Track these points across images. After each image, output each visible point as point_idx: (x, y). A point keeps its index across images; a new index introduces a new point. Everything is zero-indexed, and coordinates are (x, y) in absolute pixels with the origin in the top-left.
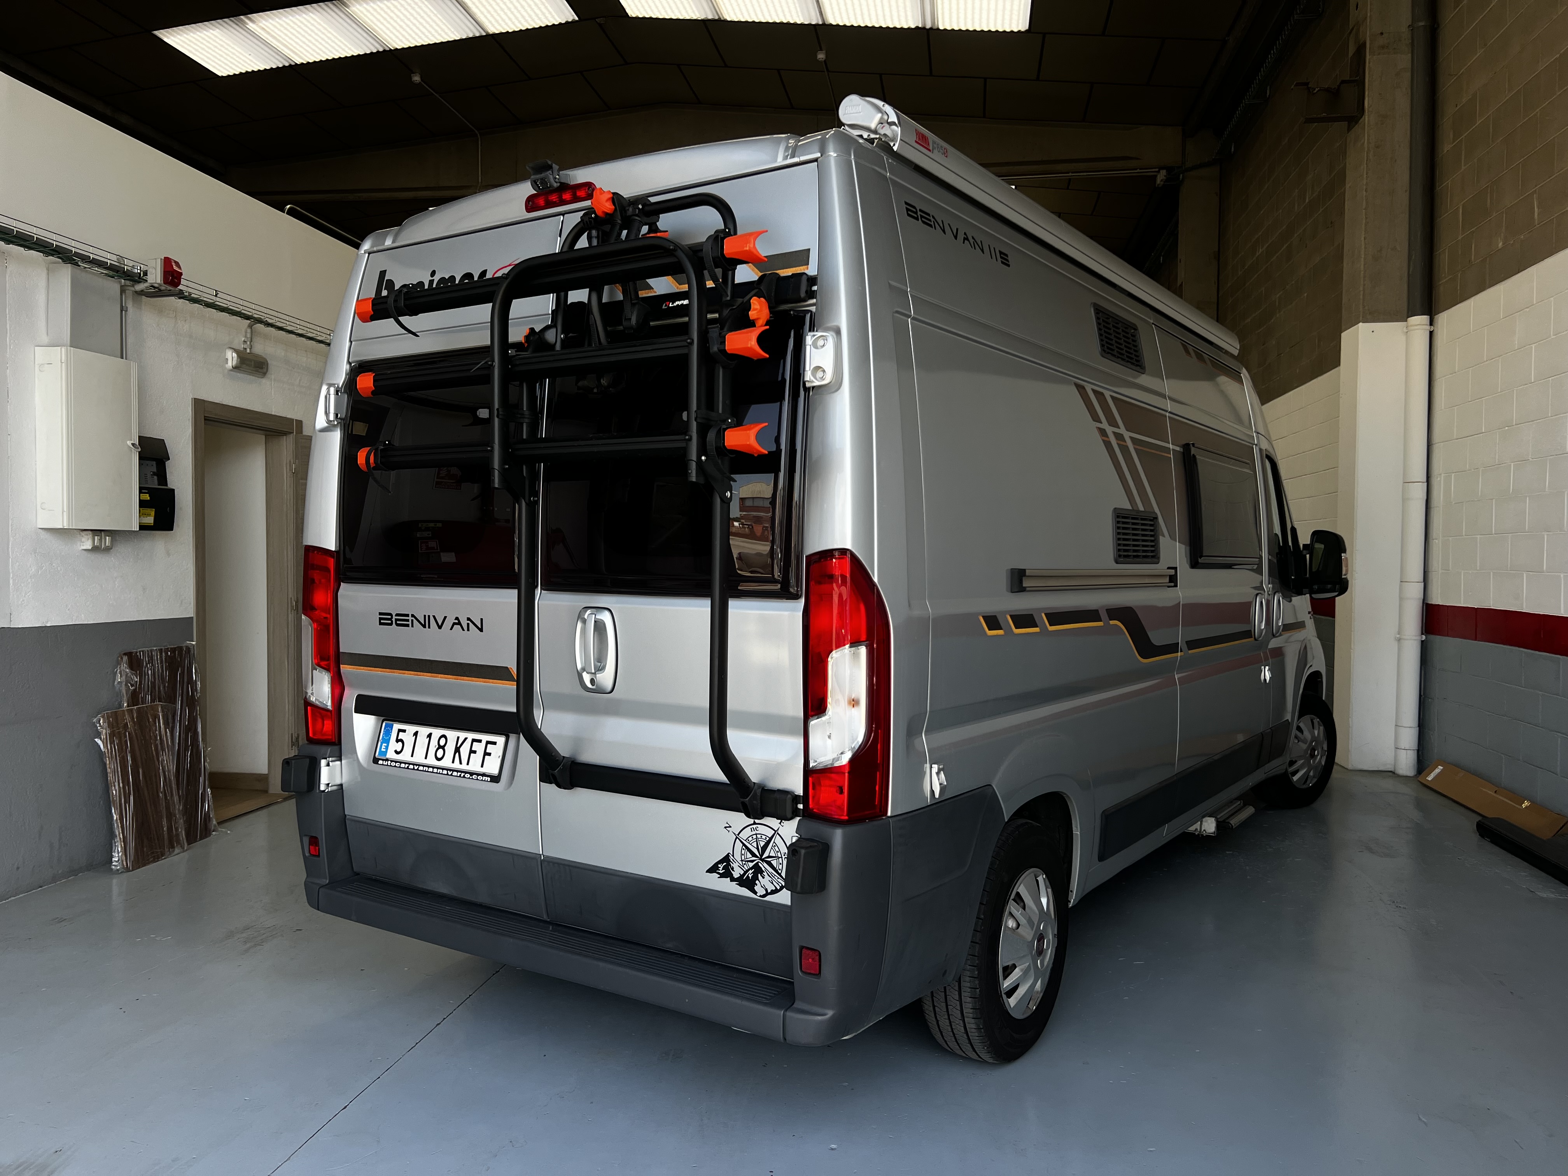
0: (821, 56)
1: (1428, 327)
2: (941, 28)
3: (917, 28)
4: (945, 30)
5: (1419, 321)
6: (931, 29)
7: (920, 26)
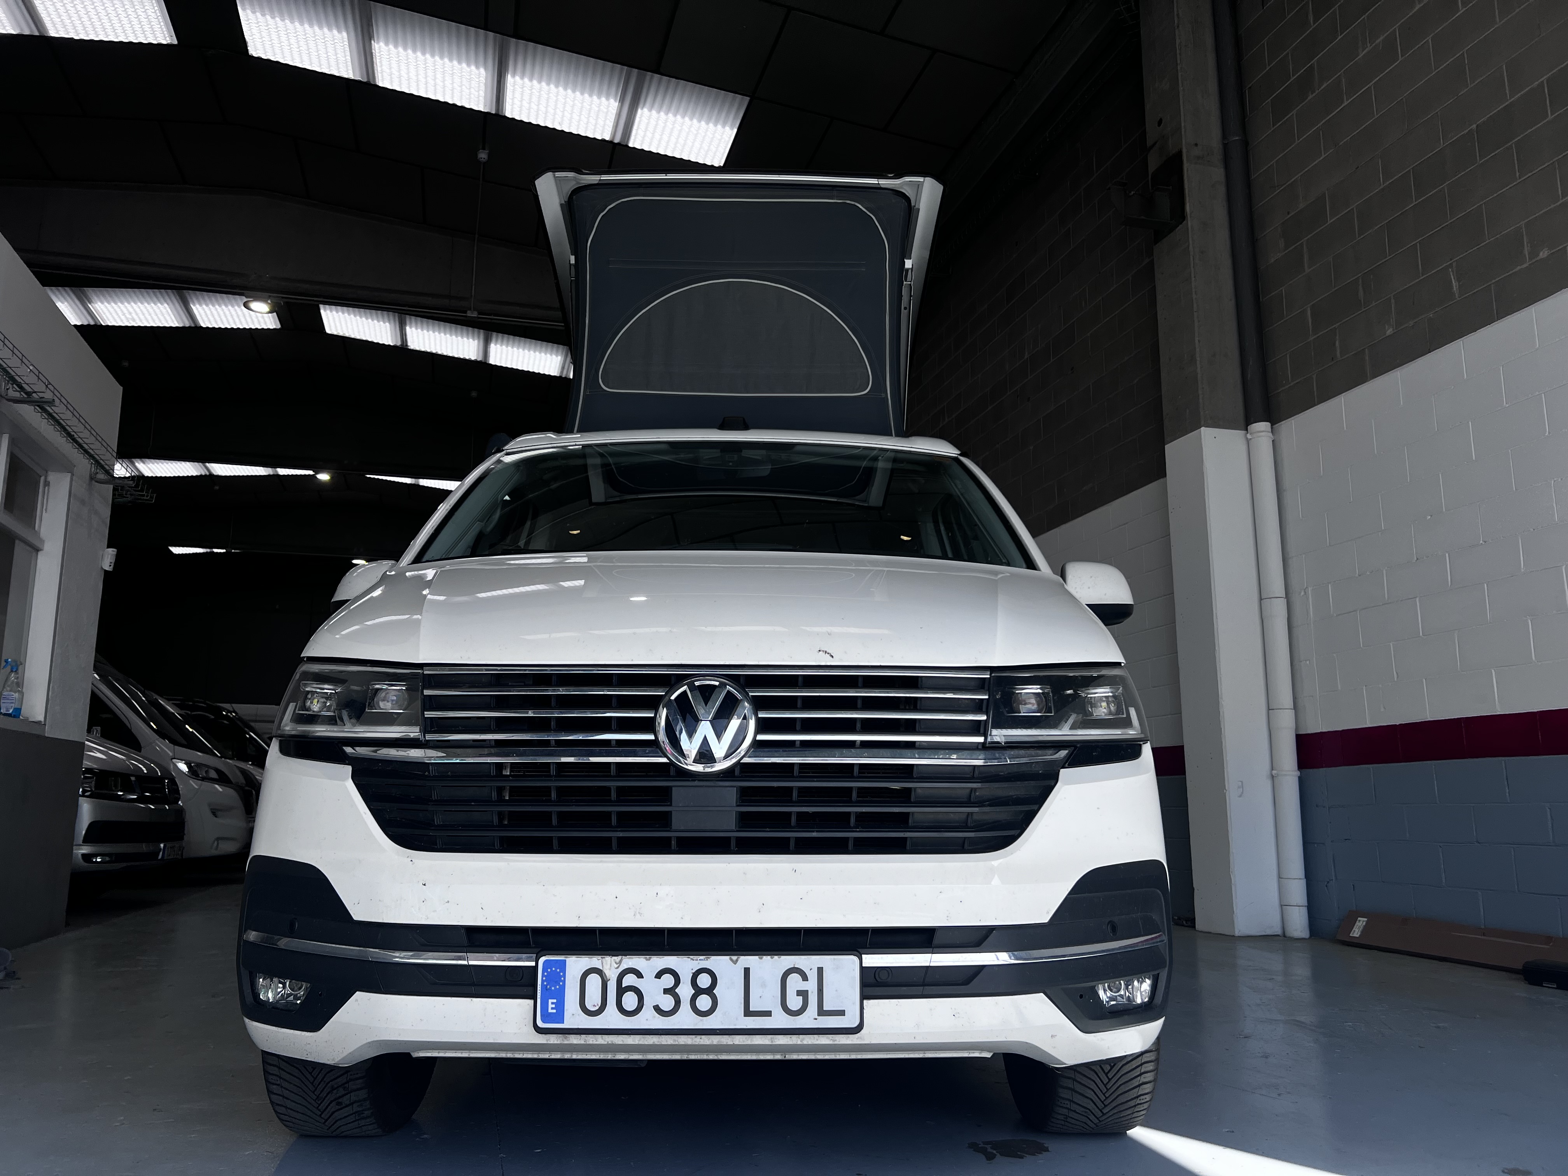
0: (483, 155)
1: (1270, 434)
2: (631, 145)
3: (603, 141)
4: (634, 148)
5: (1262, 427)
6: (619, 144)
7: (607, 138)
